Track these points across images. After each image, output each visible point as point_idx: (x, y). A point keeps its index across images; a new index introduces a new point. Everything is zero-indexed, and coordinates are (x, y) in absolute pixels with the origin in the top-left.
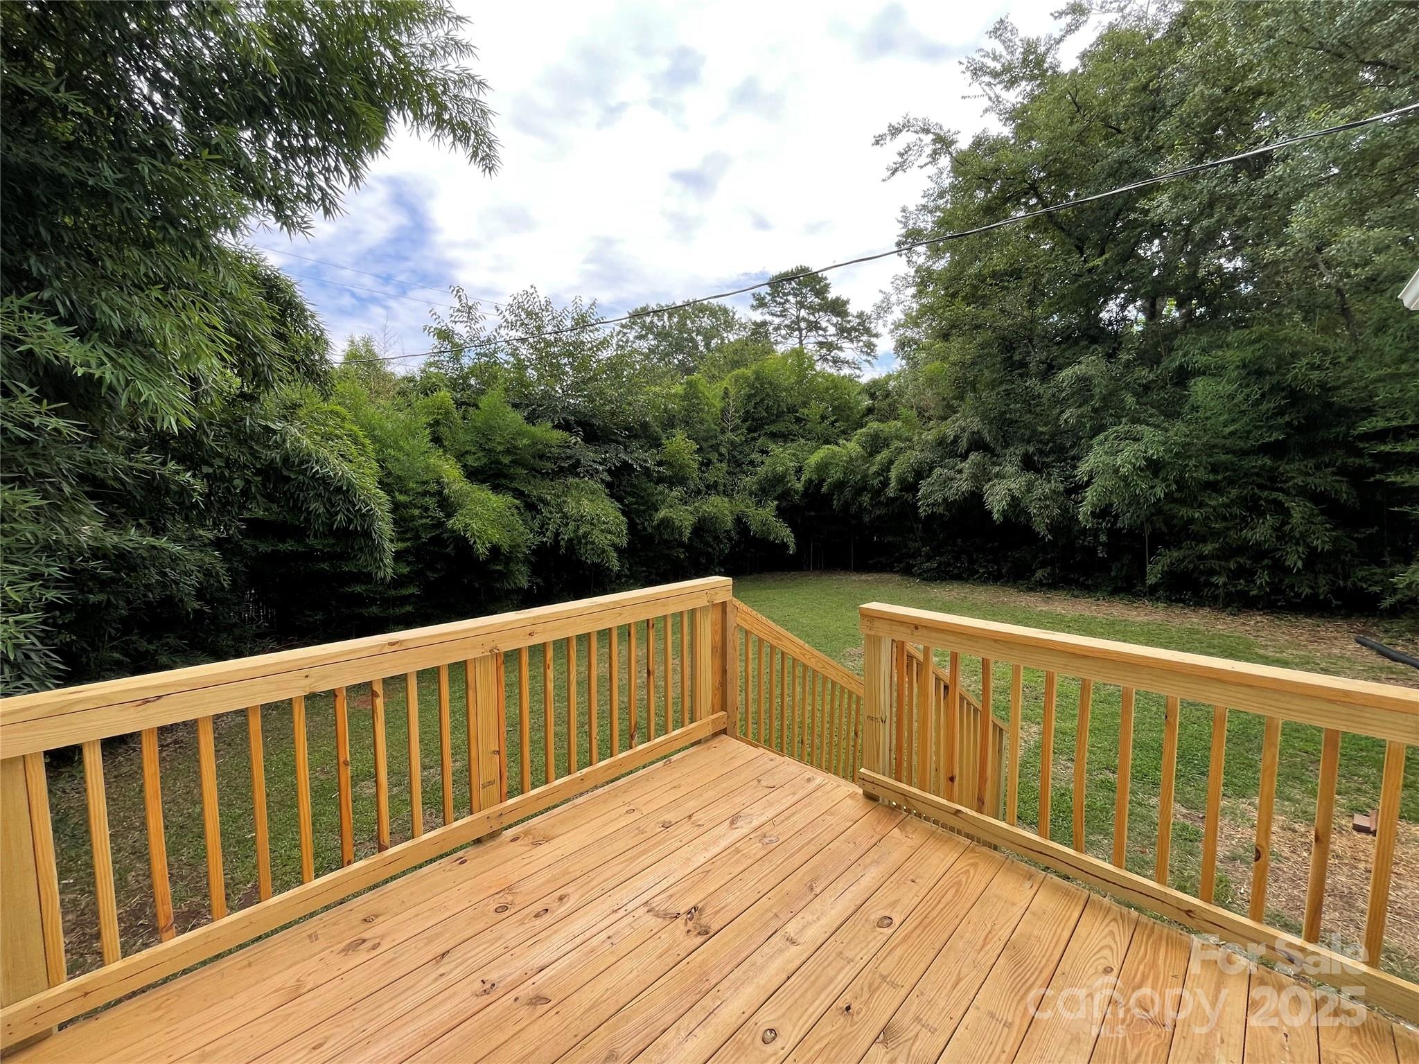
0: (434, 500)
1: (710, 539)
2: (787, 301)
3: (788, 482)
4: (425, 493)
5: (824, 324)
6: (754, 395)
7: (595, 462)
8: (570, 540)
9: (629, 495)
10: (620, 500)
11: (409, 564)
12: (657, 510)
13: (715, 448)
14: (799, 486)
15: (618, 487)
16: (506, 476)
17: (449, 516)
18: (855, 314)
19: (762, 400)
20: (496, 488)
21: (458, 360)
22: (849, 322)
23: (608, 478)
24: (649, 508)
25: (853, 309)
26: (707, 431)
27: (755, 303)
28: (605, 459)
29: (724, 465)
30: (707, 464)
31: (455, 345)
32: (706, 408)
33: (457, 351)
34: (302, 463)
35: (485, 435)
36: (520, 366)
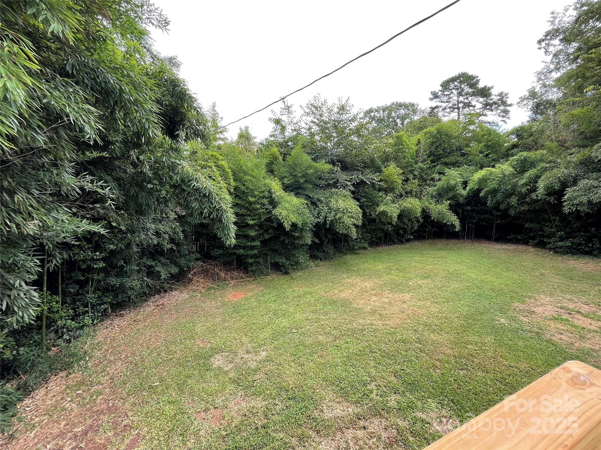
0: (267, 200)
1: (406, 221)
2: (452, 93)
3: (457, 190)
4: (264, 197)
5: (473, 103)
6: (435, 142)
7: (346, 180)
8: (332, 221)
9: (363, 197)
10: (358, 200)
11: (256, 230)
12: (378, 206)
13: (412, 172)
14: (464, 193)
15: (357, 193)
16: (302, 188)
17: (274, 207)
18: (497, 94)
19: (440, 145)
20: (297, 195)
21: (284, 133)
22: (492, 99)
23: (353, 189)
24: (373, 204)
25: (495, 92)
26: (407, 163)
27: (432, 97)
28: (351, 179)
29: (416, 181)
30: (407, 180)
31: (282, 126)
32: (407, 151)
33: (283, 128)
34: (189, 181)
35: (293, 167)
36: (312, 135)
